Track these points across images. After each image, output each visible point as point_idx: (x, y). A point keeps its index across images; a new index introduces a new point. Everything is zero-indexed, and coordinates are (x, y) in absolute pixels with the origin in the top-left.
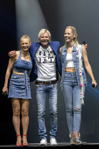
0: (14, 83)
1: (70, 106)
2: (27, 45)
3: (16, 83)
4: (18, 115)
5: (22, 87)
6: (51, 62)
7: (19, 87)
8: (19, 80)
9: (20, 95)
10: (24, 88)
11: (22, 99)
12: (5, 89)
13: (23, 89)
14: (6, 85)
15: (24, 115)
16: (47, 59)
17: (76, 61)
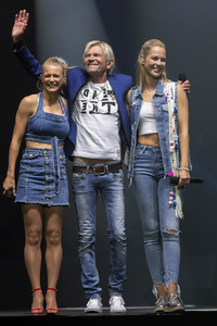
0: (29, 169)
1: (152, 223)
2: (57, 79)
3: (33, 169)
4: (36, 243)
5: (47, 178)
6: (109, 113)
7: (40, 178)
8: (41, 160)
9: (43, 197)
10: (52, 181)
11: (47, 205)
12: (9, 183)
13: (50, 182)
14: (11, 173)
15: (52, 243)
16: (99, 105)
17: (161, 118)
